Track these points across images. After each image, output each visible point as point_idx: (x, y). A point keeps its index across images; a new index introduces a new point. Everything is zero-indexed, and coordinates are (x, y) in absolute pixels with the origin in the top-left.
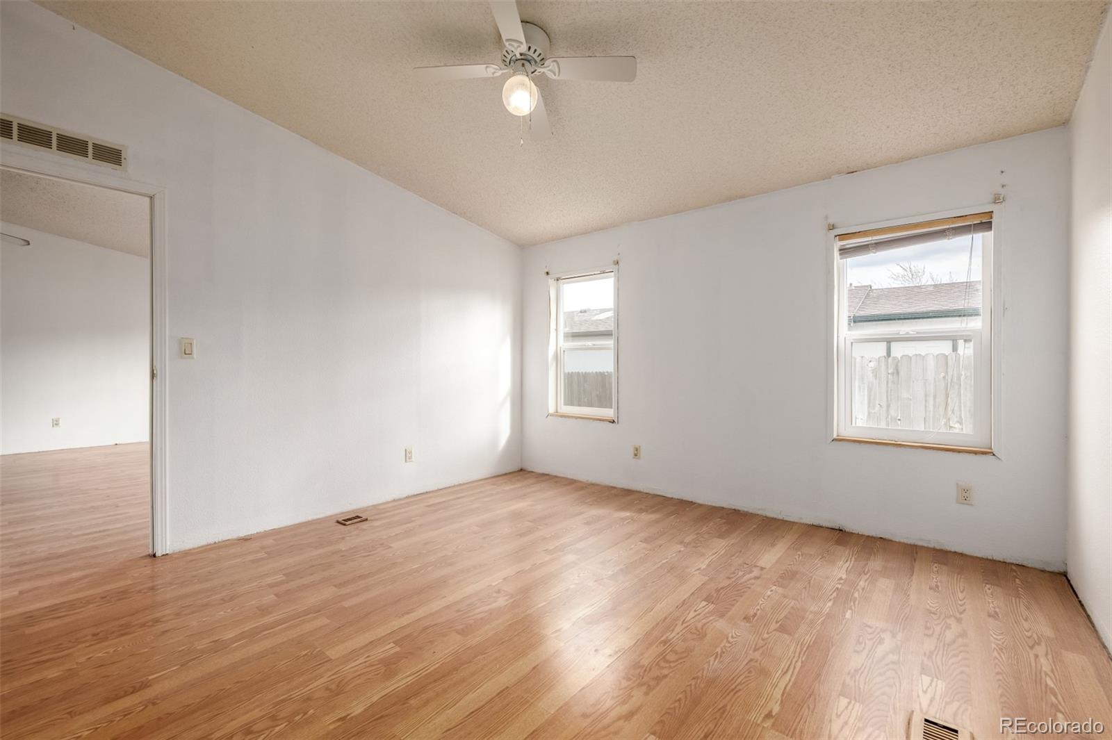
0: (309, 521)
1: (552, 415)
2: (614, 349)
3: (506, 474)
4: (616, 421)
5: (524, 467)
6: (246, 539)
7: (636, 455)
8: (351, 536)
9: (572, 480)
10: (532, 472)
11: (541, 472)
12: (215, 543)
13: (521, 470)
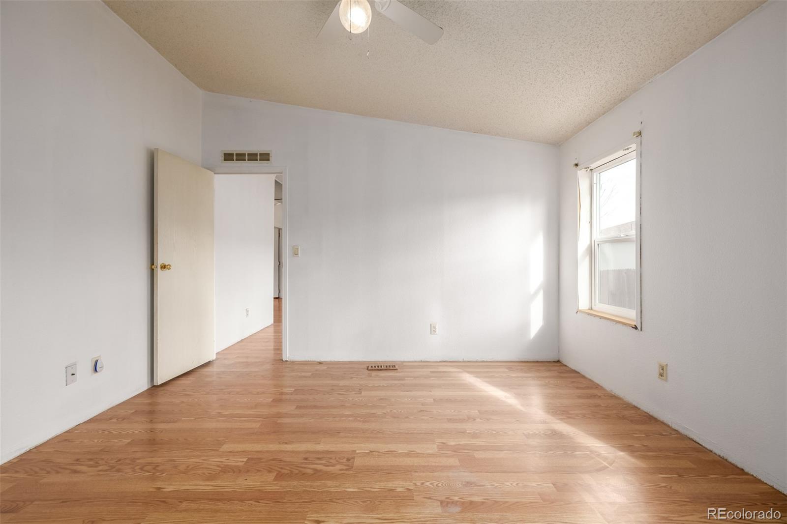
0: (359, 362)
1: (582, 312)
2: (637, 242)
3: (537, 362)
4: (639, 328)
5: (561, 360)
6: (320, 363)
7: (661, 375)
8: (357, 378)
9: (598, 385)
10: (566, 366)
11: (573, 368)
12: (309, 361)
13: (558, 361)
